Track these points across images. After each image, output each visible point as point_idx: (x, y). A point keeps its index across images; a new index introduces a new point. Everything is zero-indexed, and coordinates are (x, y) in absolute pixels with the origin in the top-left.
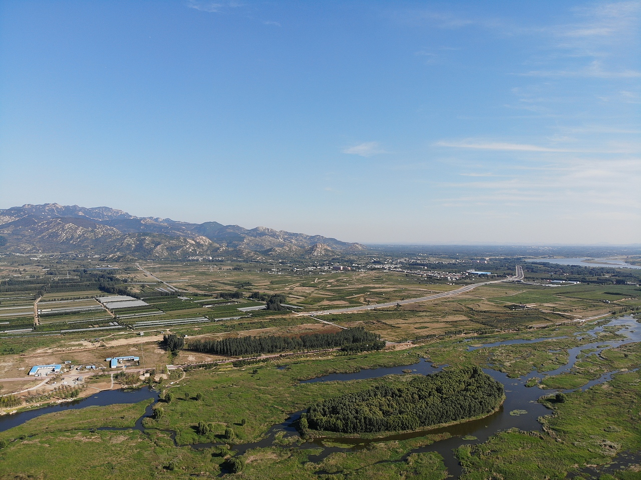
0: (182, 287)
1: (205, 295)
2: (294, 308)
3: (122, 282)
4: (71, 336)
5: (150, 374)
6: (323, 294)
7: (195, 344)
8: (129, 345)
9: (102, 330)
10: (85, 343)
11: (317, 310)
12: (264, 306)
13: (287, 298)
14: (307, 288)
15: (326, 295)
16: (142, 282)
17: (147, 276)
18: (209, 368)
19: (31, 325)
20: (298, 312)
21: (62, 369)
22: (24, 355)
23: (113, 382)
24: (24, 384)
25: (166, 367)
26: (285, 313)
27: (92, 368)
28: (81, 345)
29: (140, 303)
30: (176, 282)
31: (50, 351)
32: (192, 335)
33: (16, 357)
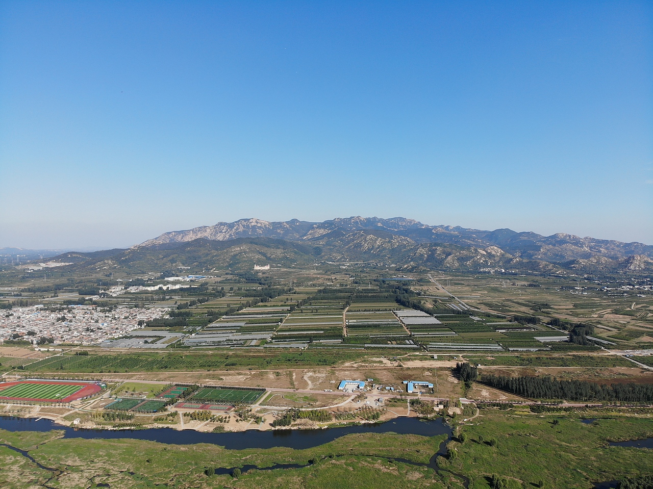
0: (474, 305)
1: (498, 317)
2: (604, 344)
3: (416, 295)
4: (373, 351)
5: (444, 406)
6: (643, 327)
7: (489, 378)
8: (424, 369)
9: (399, 348)
10: (385, 361)
11: (634, 348)
12: (566, 337)
13: (595, 329)
14: (621, 316)
15: (647, 328)
16: (435, 296)
17: (438, 289)
18: (504, 409)
19: (340, 336)
20: (609, 349)
21: (366, 386)
22: (335, 368)
23: (409, 408)
24: (334, 399)
25: (459, 401)
26: (593, 349)
27: (391, 389)
28: (381, 362)
29: (433, 320)
30: (467, 298)
31: (355, 365)
32: (485, 365)
33: (329, 368)
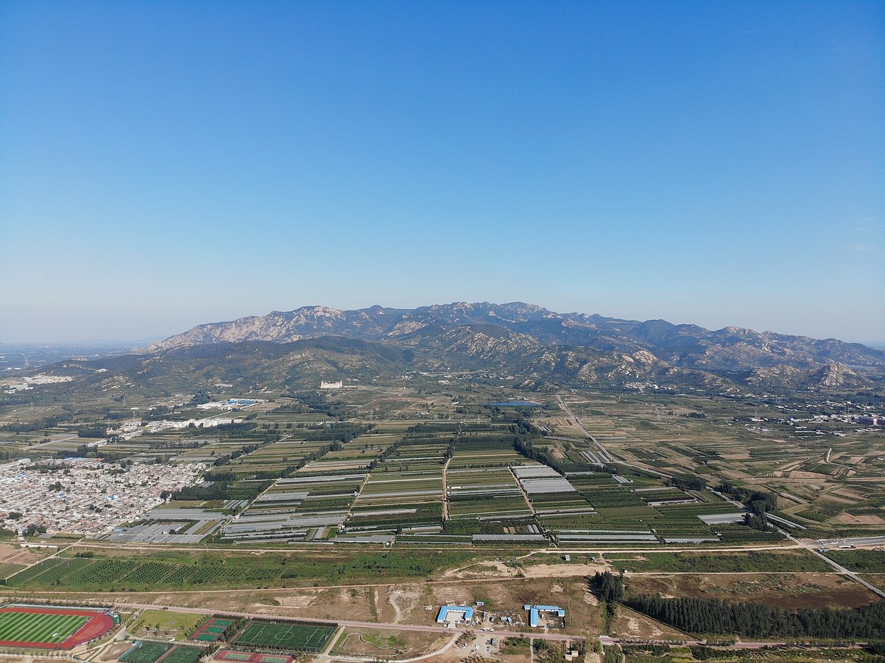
0: (619, 453)
1: (651, 476)
2: (789, 527)
3: (541, 435)
4: (485, 548)
5: (579, 653)
6: (841, 496)
7: (638, 600)
8: (552, 580)
9: (519, 542)
10: (500, 566)
11: (830, 535)
12: (739, 515)
13: (779, 499)
14: (813, 475)
15: (846, 498)
16: (566, 436)
17: (571, 424)
18: (659, 654)
19: (440, 520)
20: (796, 537)
21: (474, 616)
22: (431, 581)
23: (533, 656)
24: (431, 641)
25: (599, 642)
26: (777, 539)
27: (508, 621)
28: (494, 568)
29: (563, 485)
30: (609, 441)
31: (460, 575)
32: (634, 571)
33: (423, 583)
